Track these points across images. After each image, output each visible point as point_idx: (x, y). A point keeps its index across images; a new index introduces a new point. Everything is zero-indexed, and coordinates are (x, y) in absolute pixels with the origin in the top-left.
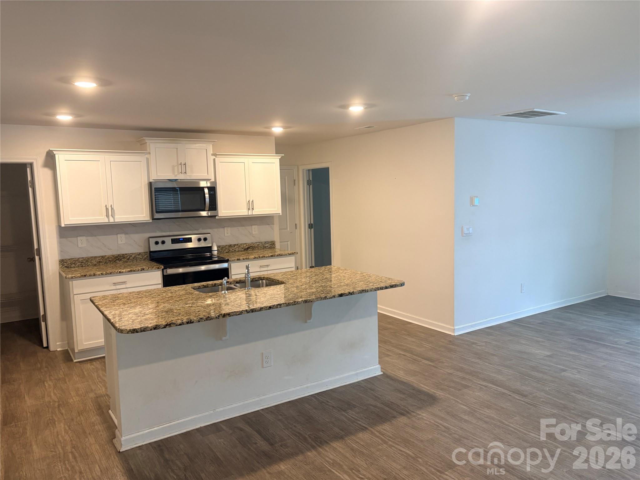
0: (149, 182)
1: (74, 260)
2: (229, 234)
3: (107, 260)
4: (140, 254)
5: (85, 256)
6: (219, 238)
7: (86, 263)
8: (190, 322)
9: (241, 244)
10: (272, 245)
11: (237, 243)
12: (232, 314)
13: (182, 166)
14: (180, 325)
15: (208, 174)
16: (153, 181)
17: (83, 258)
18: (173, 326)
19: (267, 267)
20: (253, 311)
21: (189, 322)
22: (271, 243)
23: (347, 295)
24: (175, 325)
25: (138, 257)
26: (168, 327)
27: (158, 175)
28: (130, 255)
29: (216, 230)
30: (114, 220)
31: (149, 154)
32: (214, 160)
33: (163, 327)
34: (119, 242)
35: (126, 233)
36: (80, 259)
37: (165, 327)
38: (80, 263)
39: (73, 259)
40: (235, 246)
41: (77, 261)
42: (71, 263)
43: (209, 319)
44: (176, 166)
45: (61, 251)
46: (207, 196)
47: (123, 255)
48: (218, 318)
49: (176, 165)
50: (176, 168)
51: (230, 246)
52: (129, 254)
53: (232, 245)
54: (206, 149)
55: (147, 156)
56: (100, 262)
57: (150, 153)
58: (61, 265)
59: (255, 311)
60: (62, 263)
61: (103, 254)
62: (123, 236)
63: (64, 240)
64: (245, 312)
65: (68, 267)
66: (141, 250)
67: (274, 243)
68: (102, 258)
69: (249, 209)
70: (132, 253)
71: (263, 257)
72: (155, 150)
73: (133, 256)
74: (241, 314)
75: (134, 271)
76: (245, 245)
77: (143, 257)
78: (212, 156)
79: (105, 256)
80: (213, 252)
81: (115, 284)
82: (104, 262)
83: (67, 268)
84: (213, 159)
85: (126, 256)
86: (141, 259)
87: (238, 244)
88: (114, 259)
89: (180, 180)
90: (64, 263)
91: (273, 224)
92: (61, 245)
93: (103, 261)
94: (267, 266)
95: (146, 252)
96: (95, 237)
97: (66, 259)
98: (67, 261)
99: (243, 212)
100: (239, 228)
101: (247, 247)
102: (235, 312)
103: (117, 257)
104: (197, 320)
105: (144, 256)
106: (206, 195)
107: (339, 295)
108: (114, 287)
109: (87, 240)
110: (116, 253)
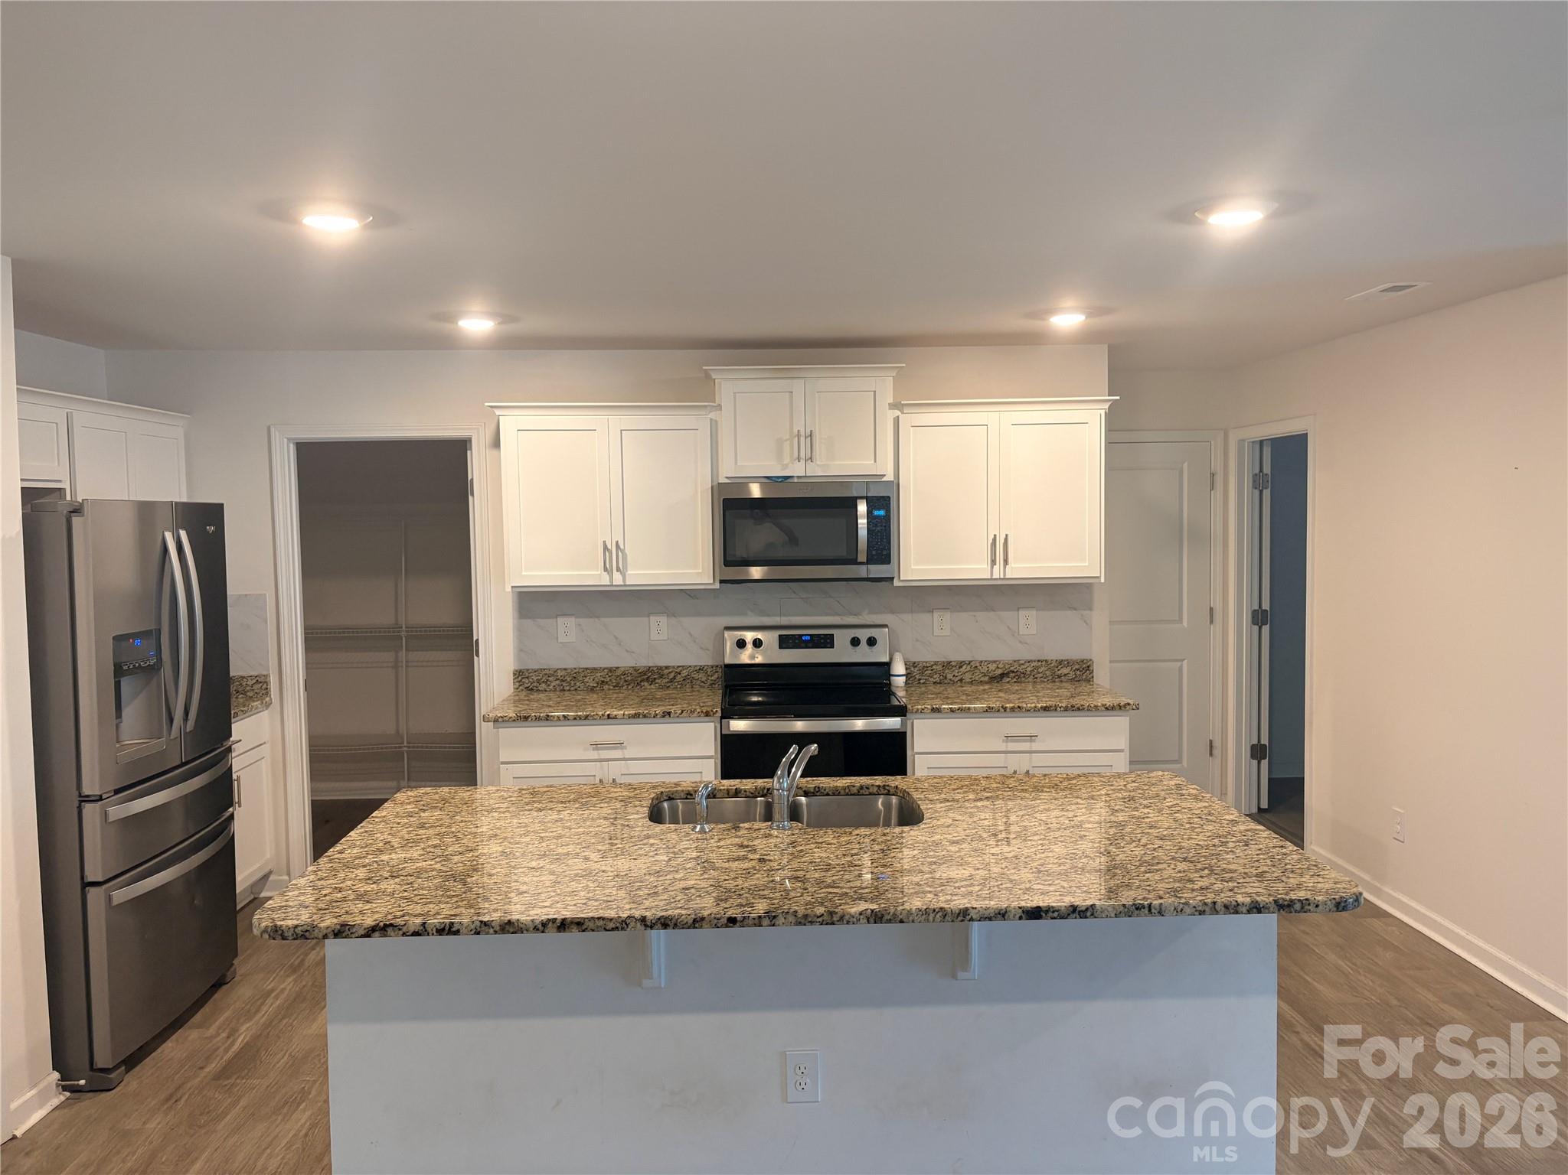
0: (715, 483)
1: (546, 674)
2: (947, 632)
3: (621, 679)
4: (701, 669)
5: (570, 663)
6: (917, 640)
7: (572, 682)
8: (447, 930)
9: (981, 662)
10: (1083, 671)
11: (968, 659)
12: (591, 925)
13: (802, 439)
14: (416, 934)
15: (875, 461)
16: (727, 481)
17: (565, 669)
18: (392, 934)
19: (1031, 741)
20: (668, 925)
21: (443, 929)
22: (1077, 667)
23: (1062, 918)
24: (401, 932)
25: (696, 676)
26: (377, 934)
27: (738, 464)
28: (677, 671)
29: (907, 617)
30: (624, 580)
31: (716, 410)
32: (897, 420)
33: (362, 932)
34: (652, 637)
35: (671, 614)
36: (559, 671)
37: (370, 932)
38: (557, 682)
39: (544, 669)
40: (961, 667)
41: (553, 675)
42: (538, 681)
43: (511, 930)
44: (786, 440)
45: (521, 650)
46: (862, 522)
47: (660, 668)
48: (543, 932)
49: (788, 437)
50: (786, 446)
51: (948, 665)
52: (674, 667)
53: (953, 664)
54: (875, 392)
55: (712, 415)
56: (603, 682)
57: (719, 407)
58: (518, 684)
59: (675, 926)
60: (520, 678)
61: (613, 664)
62: (663, 620)
63: (528, 622)
64: (639, 924)
65: (532, 689)
66: (706, 660)
67: (1088, 667)
68: (610, 674)
69: (993, 562)
70: (683, 666)
71: (1017, 710)
72: (735, 398)
73: (685, 673)
74: (622, 929)
75: (645, 716)
76: (992, 667)
77: (710, 678)
78: (890, 409)
79: (617, 668)
80: (892, 678)
81: (596, 746)
82: (614, 684)
83: (529, 692)
84: (894, 419)
85: (666, 671)
86: (703, 682)
87: (970, 662)
88: (638, 677)
89: (798, 477)
90: (523, 678)
91: (1091, 609)
92: (520, 633)
93: (610, 680)
94: (1032, 738)
95: (717, 666)
96: (596, 620)
97: (528, 670)
98: (531, 674)
99: (975, 569)
100: (977, 614)
101: (999, 672)
102: (603, 919)
103: (645, 674)
104: (473, 927)
105: (712, 676)
106: (859, 521)
107: (1023, 912)
108: (594, 755)
109: (580, 625)
110: (643, 662)
